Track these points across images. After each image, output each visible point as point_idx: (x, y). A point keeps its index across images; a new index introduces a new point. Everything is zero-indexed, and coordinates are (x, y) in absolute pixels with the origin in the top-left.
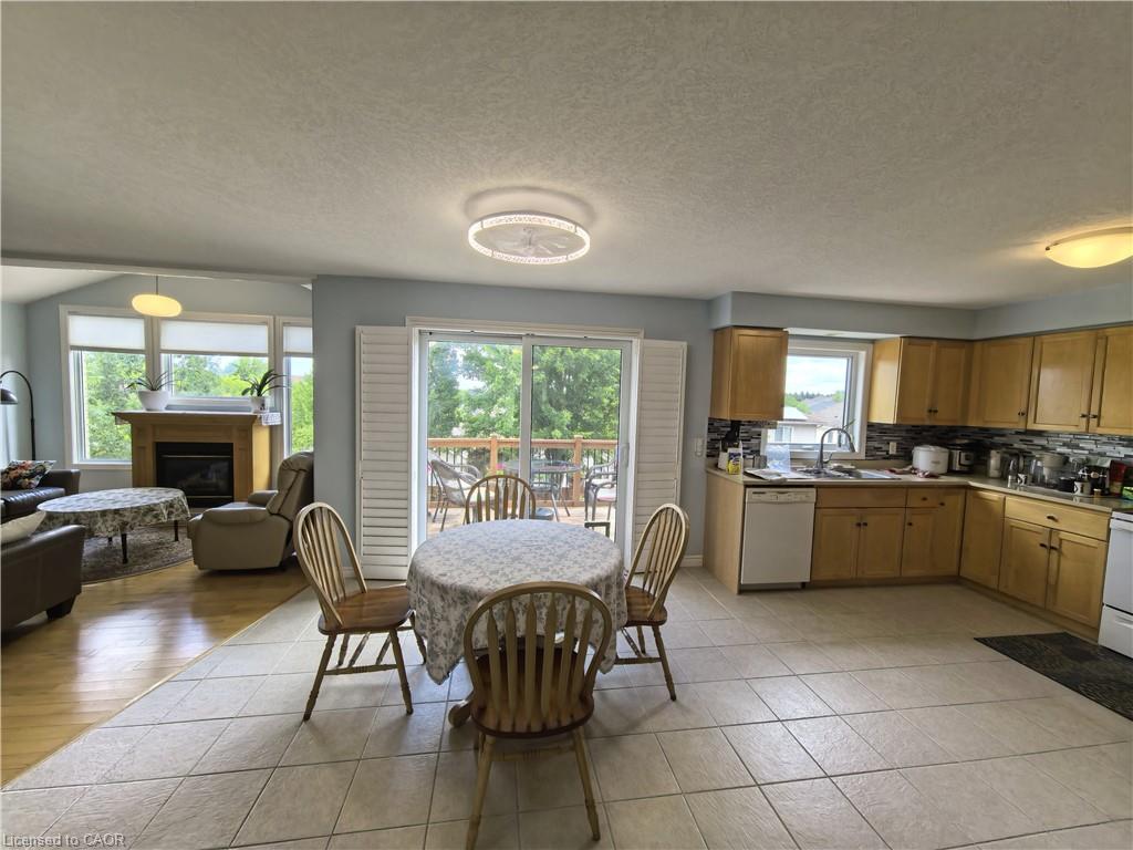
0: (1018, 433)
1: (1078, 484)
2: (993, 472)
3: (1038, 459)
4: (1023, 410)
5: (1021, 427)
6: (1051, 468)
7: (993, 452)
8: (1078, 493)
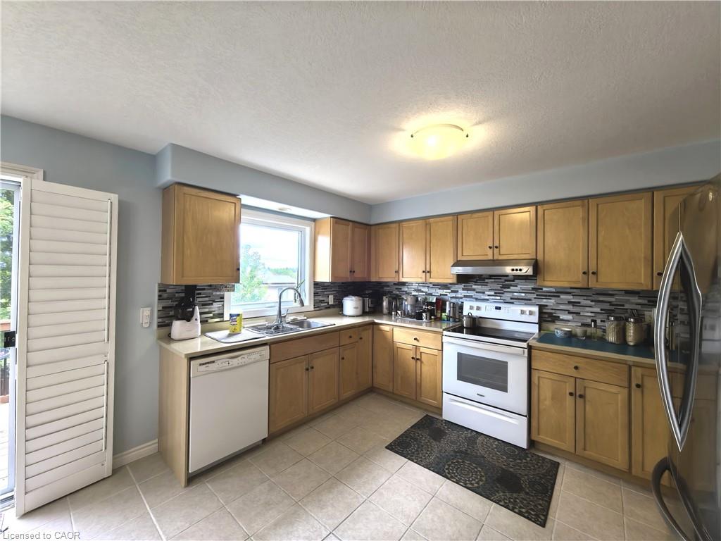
0: (395, 284)
1: (424, 314)
2: (385, 311)
3: (406, 300)
4: (397, 269)
5: (396, 280)
6: (411, 305)
7: (384, 297)
8: (425, 320)
